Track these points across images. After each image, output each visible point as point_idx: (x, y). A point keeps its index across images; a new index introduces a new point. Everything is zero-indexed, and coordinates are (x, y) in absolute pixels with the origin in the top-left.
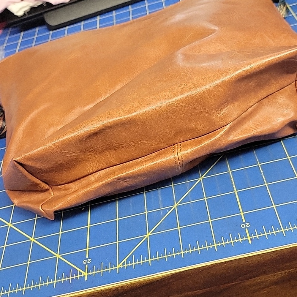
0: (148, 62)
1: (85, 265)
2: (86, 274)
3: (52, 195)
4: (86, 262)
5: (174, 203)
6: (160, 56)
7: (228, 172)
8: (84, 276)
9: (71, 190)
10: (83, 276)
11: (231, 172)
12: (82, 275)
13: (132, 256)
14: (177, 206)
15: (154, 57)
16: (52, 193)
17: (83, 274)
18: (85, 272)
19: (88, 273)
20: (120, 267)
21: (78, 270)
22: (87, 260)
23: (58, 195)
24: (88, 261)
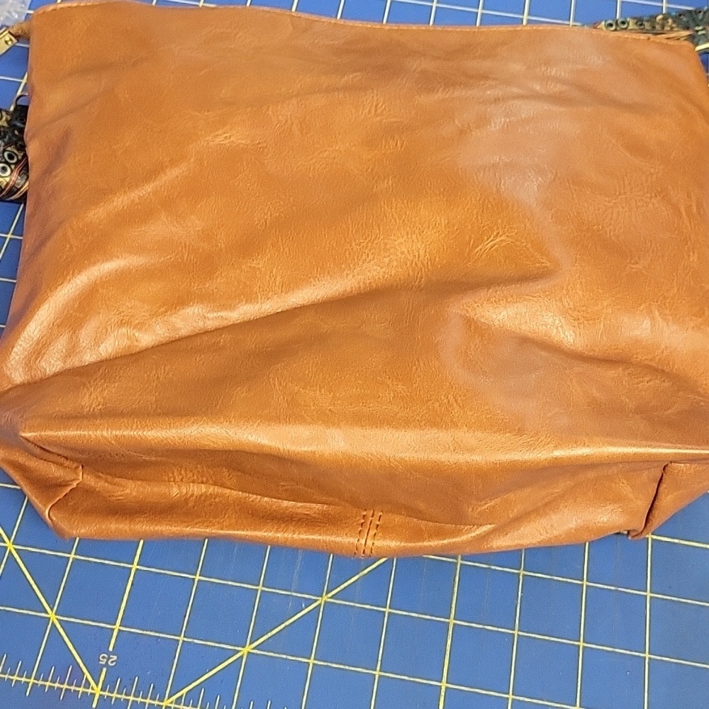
0: (387, 260)
1: (103, 666)
2: (97, 690)
3: (81, 478)
4: (105, 660)
5: (322, 593)
6: (417, 256)
7: (454, 561)
8: (93, 695)
9: (123, 491)
10: (91, 694)
11: (461, 565)
12: (90, 691)
13: (199, 687)
14: (326, 602)
15: (402, 253)
16: (81, 474)
17: (92, 689)
18: (97, 684)
19: (102, 690)
20: (170, 705)
21: (83, 674)
22: (109, 657)
23: (93, 484)
24: (111, 660)
